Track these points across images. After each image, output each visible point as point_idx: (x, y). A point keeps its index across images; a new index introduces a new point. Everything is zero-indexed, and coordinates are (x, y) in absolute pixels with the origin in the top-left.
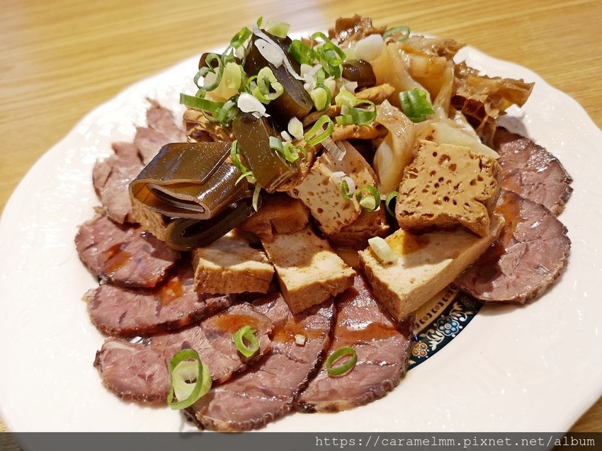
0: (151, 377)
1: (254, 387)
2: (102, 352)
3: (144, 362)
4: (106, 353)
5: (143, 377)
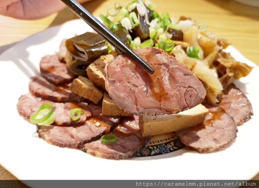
2: (24, 96)
5: (31, 110)
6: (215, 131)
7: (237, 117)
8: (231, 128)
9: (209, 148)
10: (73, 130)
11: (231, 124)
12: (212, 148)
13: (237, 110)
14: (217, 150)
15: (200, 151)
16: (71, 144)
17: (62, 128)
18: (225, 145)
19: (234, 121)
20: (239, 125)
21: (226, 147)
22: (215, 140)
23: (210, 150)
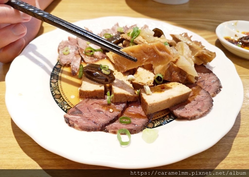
6: (197, 103)
7: (211, 91)
8: (208, 99)
9: (196, 116)
11: (208, 96)
12: (197, 115)
13: (210, 86)
14: (201, 116)
15: (190, 119)
18: (206, 112)
19: (209, 94)
20: (213, 96)
21: (207, 114)
22: (198, 109)
23: (196, 117)
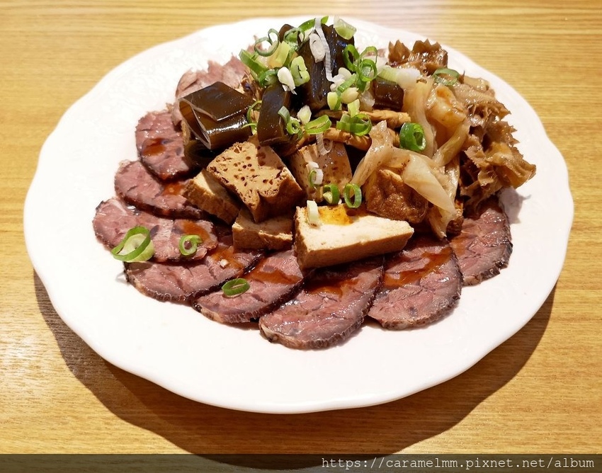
0: (121, 234)
1: (174, 275)
2: (105, 203)
3: (125, 223)
4: (107, 205)
5: (117, 231)
7: (470, 269)
9: (397, 323)
10: (182, 272)
11: (453, 283)
12: (401, 322)
14: (411, 327)
16: (176, 297)
17: (164, 268)
18: (427, 320)
19: (461, 277)
20: (467, 285)
21: (429, 324)
22: (412, 309)
